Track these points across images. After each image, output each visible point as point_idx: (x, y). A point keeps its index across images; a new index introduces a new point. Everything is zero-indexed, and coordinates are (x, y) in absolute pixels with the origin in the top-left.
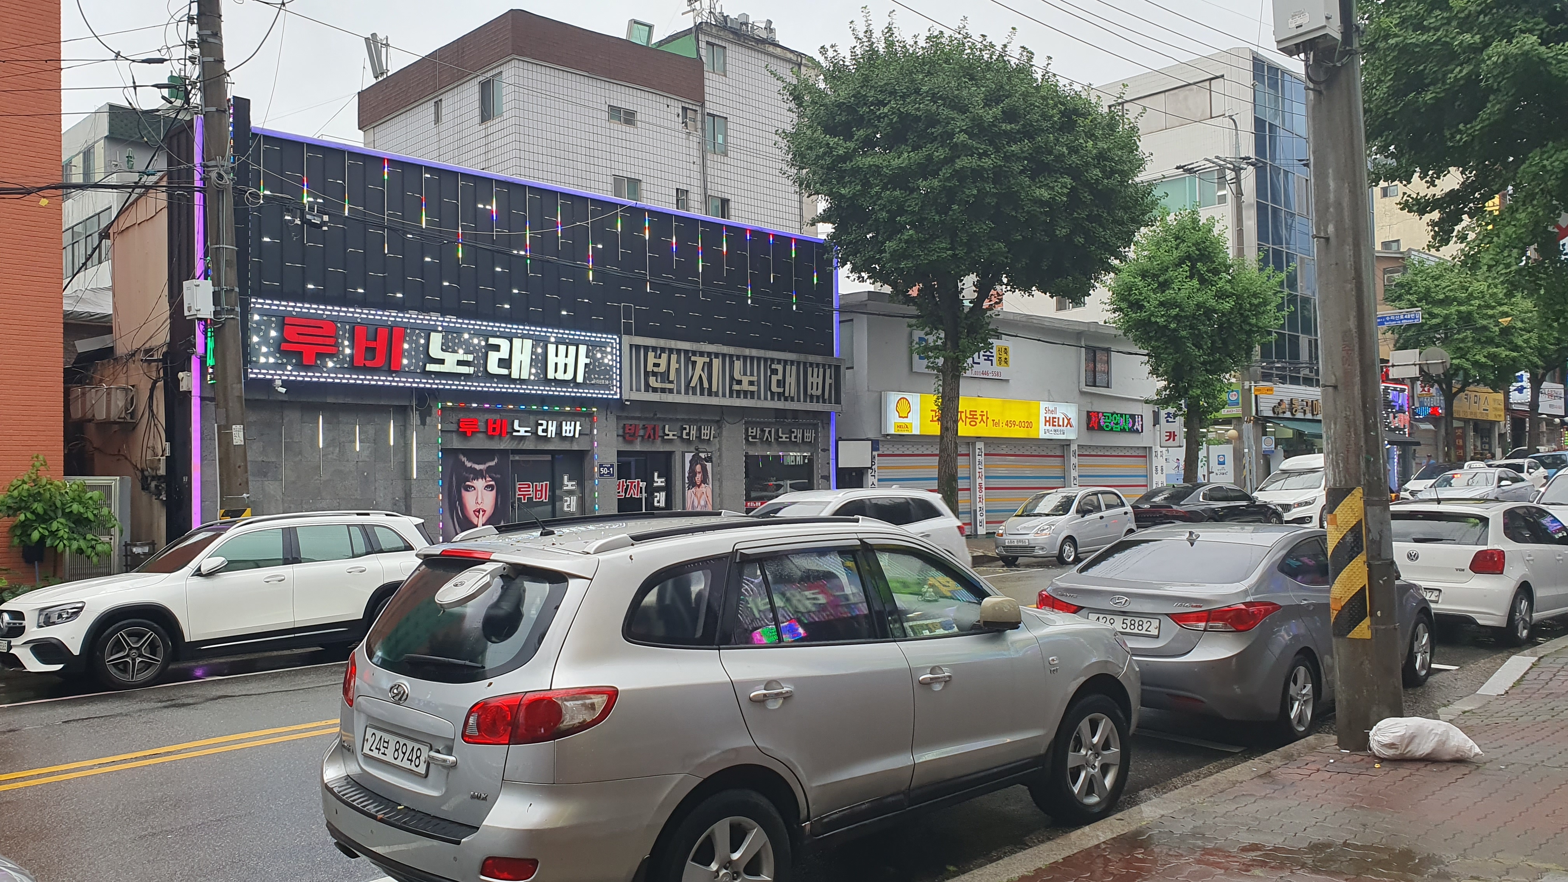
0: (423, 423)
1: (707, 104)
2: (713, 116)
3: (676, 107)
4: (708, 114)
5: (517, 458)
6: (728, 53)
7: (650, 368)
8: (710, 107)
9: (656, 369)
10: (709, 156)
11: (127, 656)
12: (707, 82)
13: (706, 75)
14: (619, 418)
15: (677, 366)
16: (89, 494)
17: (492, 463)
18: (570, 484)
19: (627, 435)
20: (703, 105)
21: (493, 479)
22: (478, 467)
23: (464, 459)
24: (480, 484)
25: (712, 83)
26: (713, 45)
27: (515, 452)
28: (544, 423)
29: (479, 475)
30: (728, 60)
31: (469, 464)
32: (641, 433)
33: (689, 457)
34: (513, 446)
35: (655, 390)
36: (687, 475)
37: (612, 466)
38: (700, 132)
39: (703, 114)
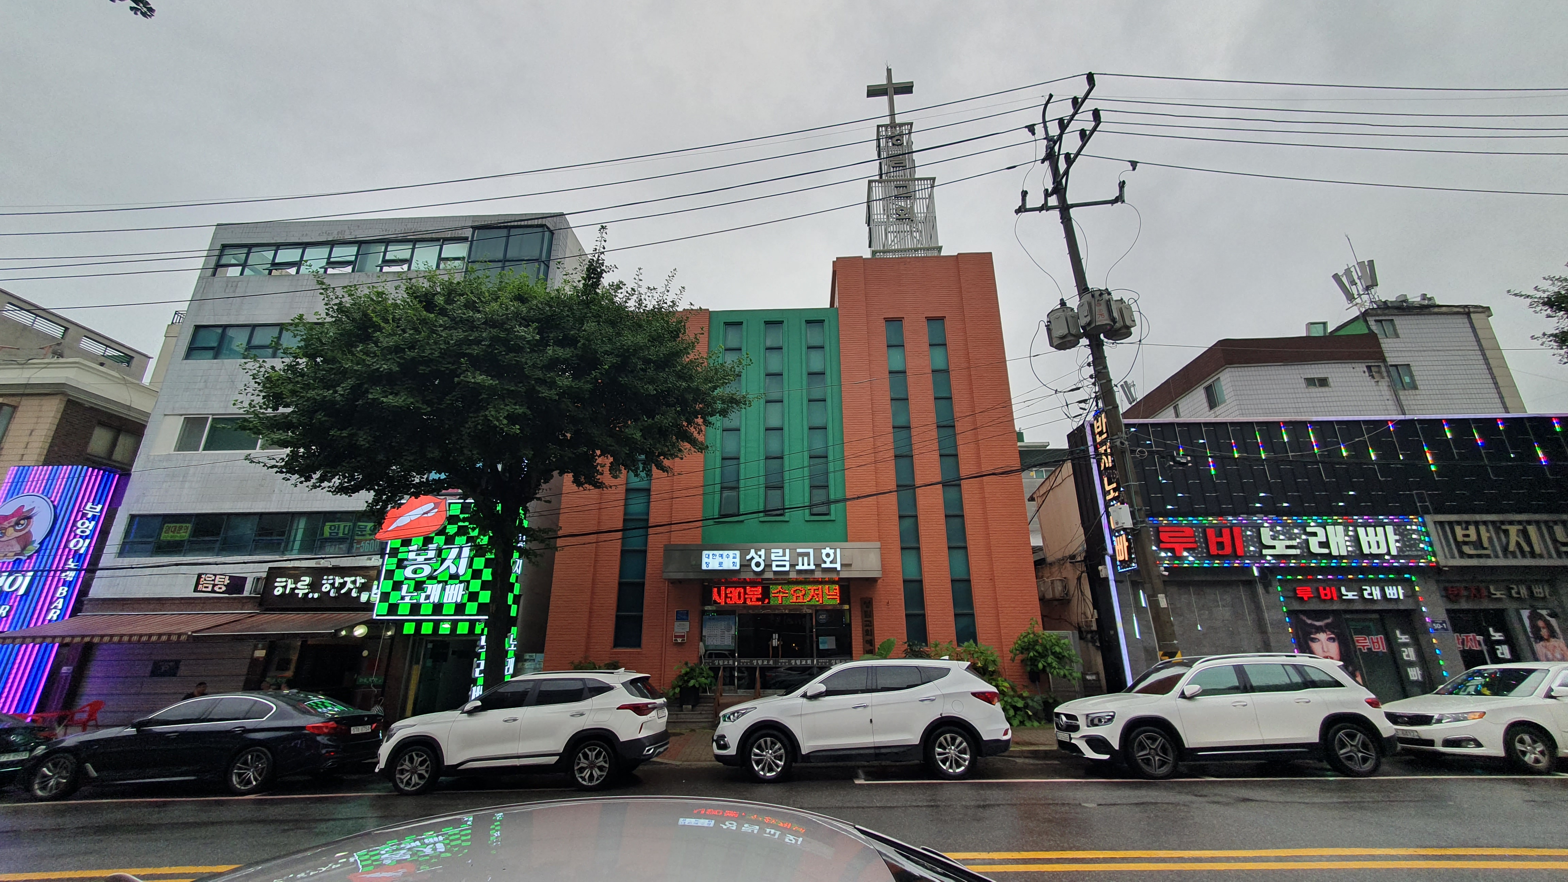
0: (1268, 592)
1: (1388, 359)
2: (1396, 366)
3: (1361, 368)
4: (1392, 366)
5: (1348, 616)
6: (1396, 322)
7: (1460, 538)
8: (1391, 361)
9: (1467, 539)
10: (1401, 393)
11: (1149, 754)
12: (1383, 345)
13: (1381, 341)
14: (1438, 581)
15: (1488, 535)
16: (1063, 641)
17: (1329, 621)
18: (1403, 637)
19: (1450, 595)
20: (1384, 360)
21: (1333, 633)
22: (1318, 624)
23: (1304, 618)
24: (1322, 636)
25: (1388, 345)
26: (1380, 321)
27: (1346, 612)
28: (1368, 588)
29: (1319, 630)
30: (1397, 327)
31: (1309, 622)
32: (1465, 593)
33: (1525, 614)
34: (1343, 607)
35: (1471, 556)
36: (1529, 630)
37: (1444, 622)
38: (1387, 379)
39: (1386, 367)
